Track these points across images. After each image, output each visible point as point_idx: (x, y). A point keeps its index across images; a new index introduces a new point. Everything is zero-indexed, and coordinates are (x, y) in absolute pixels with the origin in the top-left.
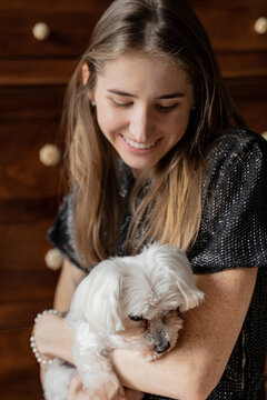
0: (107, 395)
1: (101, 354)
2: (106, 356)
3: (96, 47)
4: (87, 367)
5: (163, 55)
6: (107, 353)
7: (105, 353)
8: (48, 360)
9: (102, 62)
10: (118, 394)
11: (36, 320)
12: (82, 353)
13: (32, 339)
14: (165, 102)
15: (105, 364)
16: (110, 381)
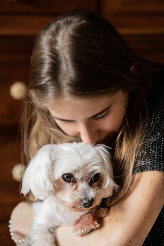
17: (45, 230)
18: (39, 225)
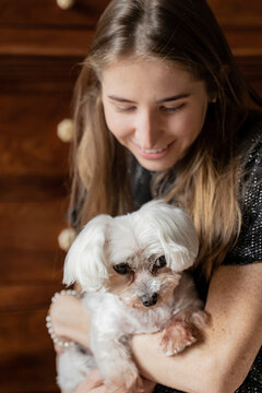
0: (125, 385)
1: (120, 341)
2: (125, 344)
4: (105, 354)
6: (126, 340)
7: (124, 340)
8: (64, 342)
10: (136, 385)
11: (53, 300)
12: (100, 340)
13: (48, 319)
15: (123, 351)
16: (128, 370)
17: (116, 341)
18: (106, 335)
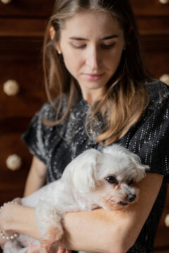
3: (59, 11)
5: (103, 10)
9: (63, 20)
14: (107, 42)
